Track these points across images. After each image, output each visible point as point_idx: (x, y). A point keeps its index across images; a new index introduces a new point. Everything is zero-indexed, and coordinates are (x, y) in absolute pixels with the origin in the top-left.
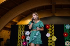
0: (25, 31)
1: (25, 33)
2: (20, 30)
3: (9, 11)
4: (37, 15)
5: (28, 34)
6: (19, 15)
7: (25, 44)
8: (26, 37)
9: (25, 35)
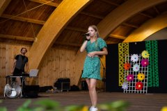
0: (130, 55)
1: (130, 58)
2: (122, 53)
3: (101, 20)
4: (96, 31)
5: (136, 60)
6: (122, 25)
7: (131, 78)
8: (132, 66)
9: (130, 61)
